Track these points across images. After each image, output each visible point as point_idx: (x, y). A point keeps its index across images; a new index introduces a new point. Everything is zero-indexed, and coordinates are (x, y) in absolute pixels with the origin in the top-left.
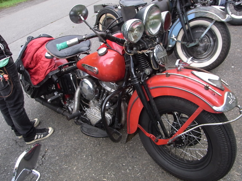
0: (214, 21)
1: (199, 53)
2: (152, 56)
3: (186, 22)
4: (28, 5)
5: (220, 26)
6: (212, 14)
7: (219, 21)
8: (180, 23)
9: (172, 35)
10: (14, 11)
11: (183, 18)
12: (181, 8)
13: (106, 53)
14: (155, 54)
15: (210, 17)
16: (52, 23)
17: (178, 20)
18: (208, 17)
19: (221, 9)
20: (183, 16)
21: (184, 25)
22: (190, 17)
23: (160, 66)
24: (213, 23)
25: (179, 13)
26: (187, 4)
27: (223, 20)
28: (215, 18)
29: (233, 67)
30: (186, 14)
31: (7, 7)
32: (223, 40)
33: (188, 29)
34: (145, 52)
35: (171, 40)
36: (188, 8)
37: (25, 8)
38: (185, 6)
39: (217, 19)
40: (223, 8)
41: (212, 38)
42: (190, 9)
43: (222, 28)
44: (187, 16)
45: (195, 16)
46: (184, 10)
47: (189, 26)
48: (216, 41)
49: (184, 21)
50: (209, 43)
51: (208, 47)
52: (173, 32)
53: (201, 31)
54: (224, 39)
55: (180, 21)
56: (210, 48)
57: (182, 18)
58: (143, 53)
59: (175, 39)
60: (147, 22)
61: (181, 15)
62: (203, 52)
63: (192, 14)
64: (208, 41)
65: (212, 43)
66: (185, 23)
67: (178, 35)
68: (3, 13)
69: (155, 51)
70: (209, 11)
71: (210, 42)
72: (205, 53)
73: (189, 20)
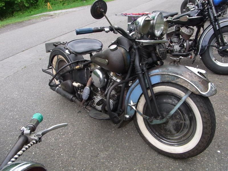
0: (190, 93)
1: (169, 133)
4: (15, 27)
5: (199, 100)
7: (197, 93)
8: (139, 86)
9: (129, 100)
11: (144, 80)
15: (183, 85)
16: (23, 51)
17: (138, 81)
18: (179, 84)
21: (145, 90)
22: (154, 80)
25: (138, 73)
26: (150, 60)
27: (204, 93)
28: (190, 88)
29: (219, 151)
30: (148, 74)
32: (203, 122)
33: (152, 96)
35: (129, 108)
36: (152, 66)
37: (10, 30)
38: (146, 62)
39: (193, 90)
41: (188, 114)
43: (201, 103)
44: (149, 78)
45: (161, 79)
46: (145, 68)
47: (152, 91)
48: (193, 119)
49: (145, 84)
50: (182, 120)
51: (181, 126)
52: (131, 96)
54: (205, 121)
55: (140, 82)
56: (184, 128)
57: (142, 79)
59: (134, 107)
61: (141, 75)
62: (173, 131)
63: (157, 76)
64: (181, 118)
65: (188, 122)
66: (147, 87)
67: (138, 101)
70: (181, 75)
71: (185, 120)
72: (178, 134)
73: (153, 84)
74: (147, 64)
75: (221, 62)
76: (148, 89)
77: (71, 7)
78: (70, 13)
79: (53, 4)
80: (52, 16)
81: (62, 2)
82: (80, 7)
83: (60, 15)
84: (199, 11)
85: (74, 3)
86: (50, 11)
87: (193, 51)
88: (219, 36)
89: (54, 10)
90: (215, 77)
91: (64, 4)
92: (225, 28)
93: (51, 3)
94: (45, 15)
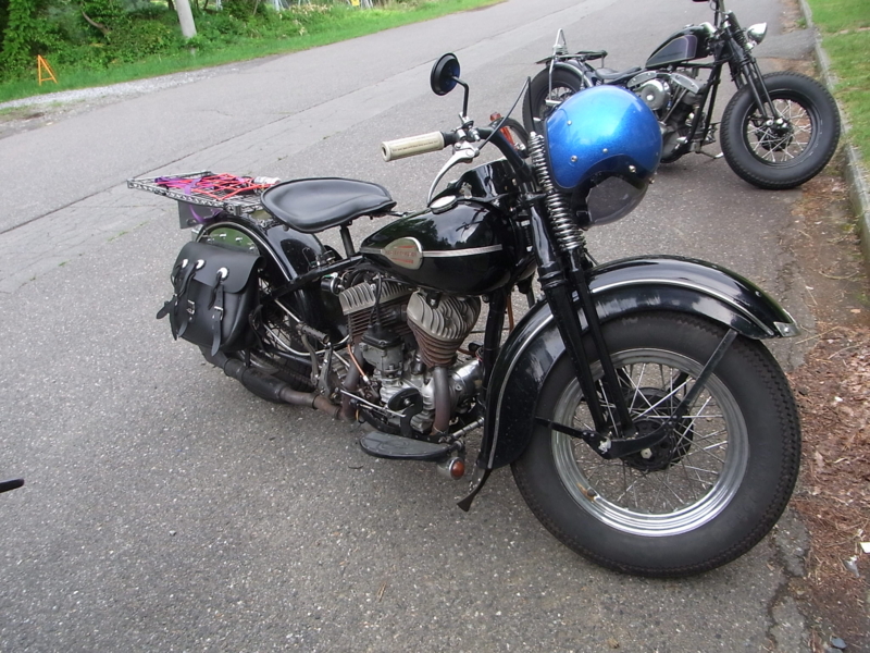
77: (136, 75)
78: (114, 103)
79: (64, 62)
80: (37, 115)
81: (104, 54)
82: (170, 77)
83: (71, 113)
84: (481, 217)
85: (150, 58)
86: (48, 92)
87: (482, 420)
88: (597, 366)
89: (63, 88)
90: (594, 588)
91: (110, 59)
92: (624, 322)
93: (55, 56)
94: (11, 114)
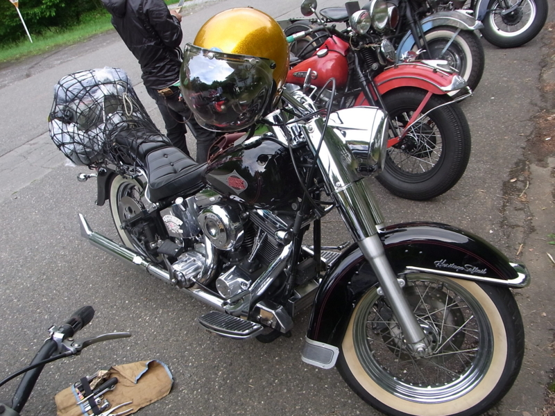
0: (459, 30)
2: (379, 51)
3: (420, 35)
5: (468, 37)
6: (455, 21)
7: (465, 29)
8: (411, 36)
10: (87, 51)
11: (416, 29)
12: (413, 16)
13: (326, 54)
14: (382, 49)
15: (453, 25)
17: (409, 32)
18: (449, 25)
19: (468, 14)
20: (416, 27)
21: (417, 39)
22: (426, 27)
23: (387, 60)
24: (457, 33)
25: (410, 23)
26: (421, 9)
27: (472, 28)
28: (460, 26)
30: (420, 23)
31: (69, 44)
33: (425, 44)
34: (372, 45)
36: (422, 15)
38: (418, 12)
39: (462, 27)
40: (471, 11)
41: (459, 55)
42: (426, 16)
43: (470, 39)
44: (421, 26)
45: (433, 24)
46: (417, 18)
47: (424, 40)
48: (463, 59)
49: (417, 33)
53: (441, 46)
55: (412, 33)
57: (414, 29)
58: (370, 47)
60: (373, 16)
61: (413, 25)
63: (429, 22)
64: (452, 59)
65: (459, 62)
66: (419, 37)
68: (65, 54)
69: (382, 45)
70: (451, 17)
71: (456, 61)
73: (425, 31)
74: (418, 14)
75: (507, 31)
76: (420, 37)
